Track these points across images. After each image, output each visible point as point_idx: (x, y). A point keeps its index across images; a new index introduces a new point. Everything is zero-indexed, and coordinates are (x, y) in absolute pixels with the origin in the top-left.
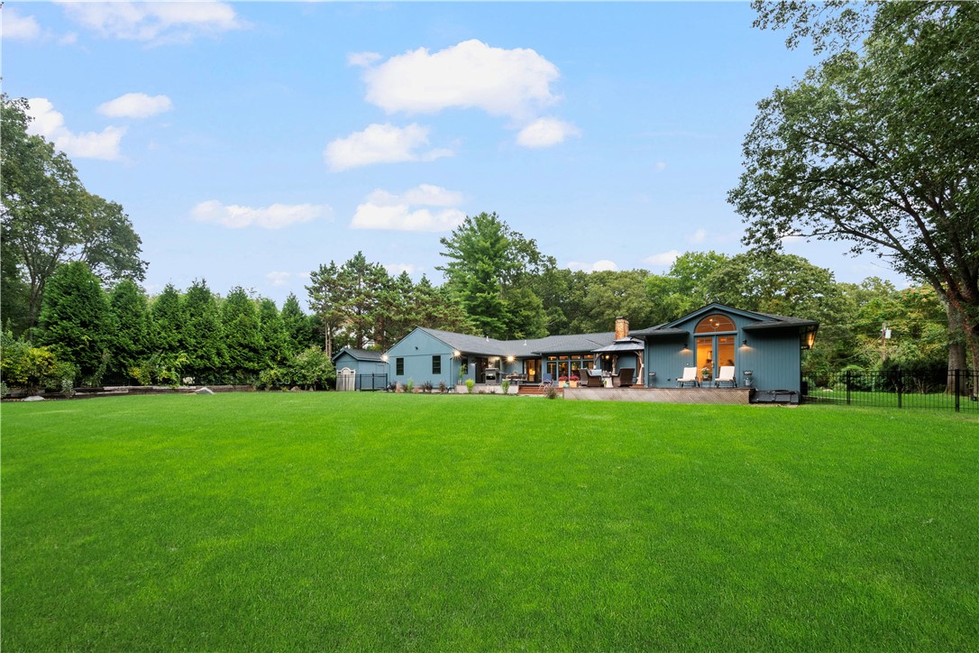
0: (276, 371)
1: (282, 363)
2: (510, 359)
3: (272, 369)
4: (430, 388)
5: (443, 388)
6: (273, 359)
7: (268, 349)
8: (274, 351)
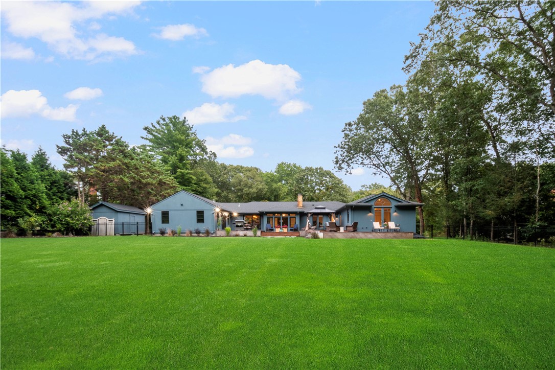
0: (35, 219)
1: (41, 211)
2: (235, 214)
3: (30, 216)
4: (198, 232)
5: (208, 233)
6: (30, 208)
7: (26, 197)
8: (31, 200)
